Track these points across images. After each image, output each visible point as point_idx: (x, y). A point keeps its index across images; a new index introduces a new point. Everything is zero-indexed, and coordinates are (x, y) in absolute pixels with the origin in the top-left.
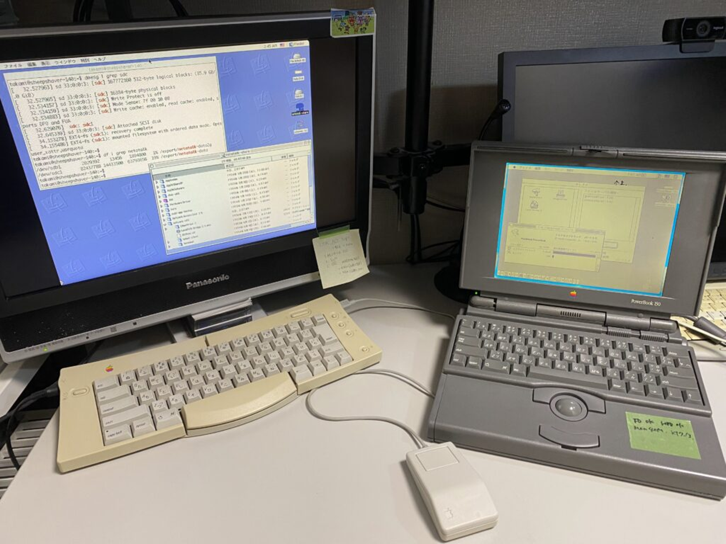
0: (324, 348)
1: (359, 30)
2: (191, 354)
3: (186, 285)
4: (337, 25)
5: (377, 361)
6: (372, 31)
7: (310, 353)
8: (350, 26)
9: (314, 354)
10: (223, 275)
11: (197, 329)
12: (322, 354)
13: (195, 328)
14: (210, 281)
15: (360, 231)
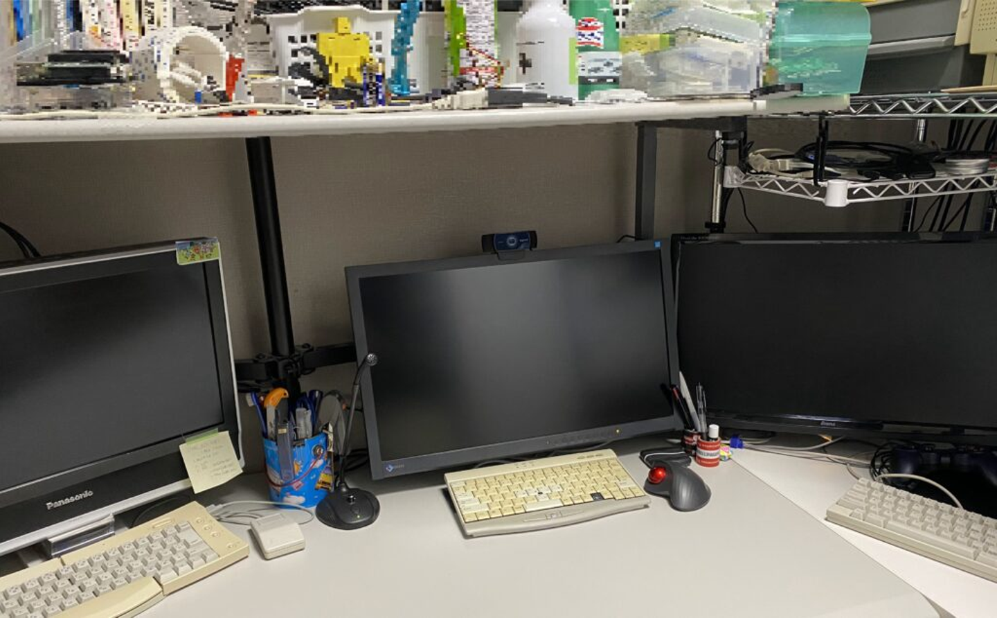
0: (189, 551)
1: (205, 257)
2: (47, 574)
3: (46, 506)
4: (183, 255)
5: (245, 556)
6: (217, 255)
7: (175, 557)
8: (195, 253)
9: (179, 557)
10: (86, 492)
11: (55, 551)
12: (187, 555)
13: (52, 550)
14: (72, 499)
15: (229, 433)
